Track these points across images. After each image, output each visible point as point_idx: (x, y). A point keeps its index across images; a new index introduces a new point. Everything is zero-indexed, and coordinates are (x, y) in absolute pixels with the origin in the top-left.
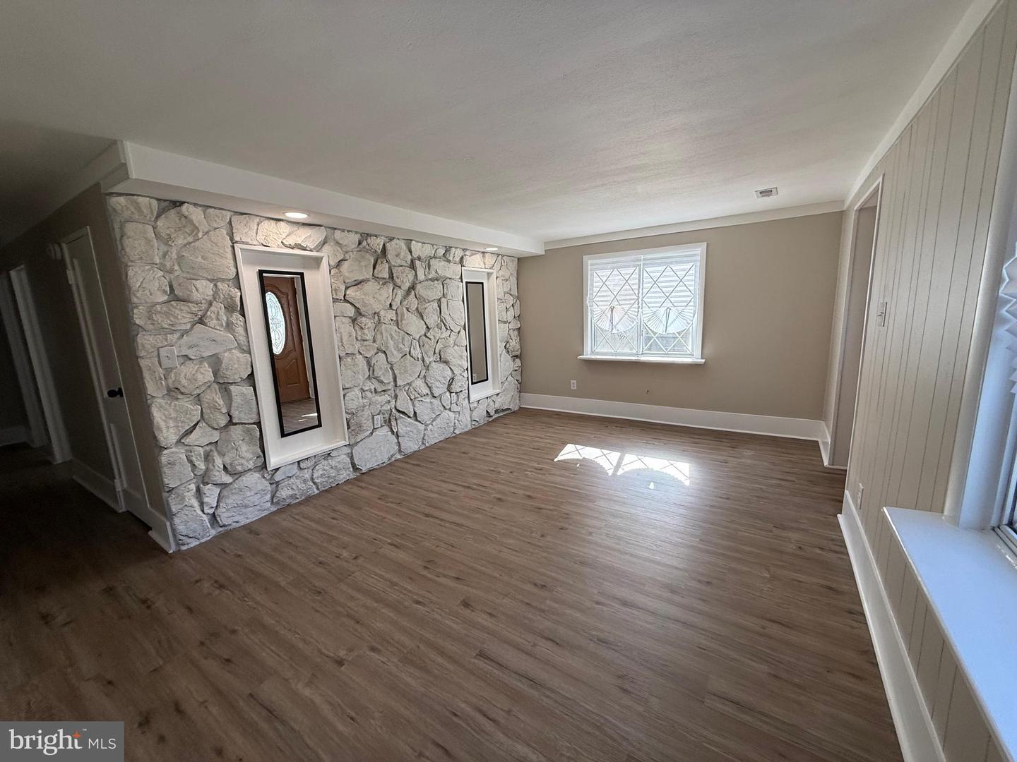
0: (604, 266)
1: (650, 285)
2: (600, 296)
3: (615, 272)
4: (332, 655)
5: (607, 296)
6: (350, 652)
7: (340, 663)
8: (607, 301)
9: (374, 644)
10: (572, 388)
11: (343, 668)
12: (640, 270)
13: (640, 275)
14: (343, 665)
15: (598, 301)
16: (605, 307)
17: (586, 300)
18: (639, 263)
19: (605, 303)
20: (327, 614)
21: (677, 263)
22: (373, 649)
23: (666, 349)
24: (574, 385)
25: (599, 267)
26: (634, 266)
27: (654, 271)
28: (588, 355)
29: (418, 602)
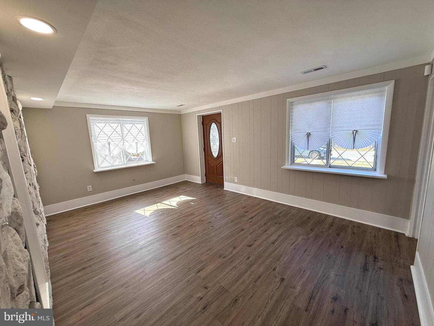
0: (100, 121)
1: (127, 132)
2: (100, 137)
3: (107, 125)
4: (279, 283)
5: (104, 137)
6: (277, 277)
7: (282, 280)
8: (105, 139)
9: (272, 269)
10: (89, 191)
11: (285, 278)
12: (121, 125)
13: (121, 128)
14: (283, 278)
15: (100, 139)
16: (105, 143)
17: (92, 139)
18: (120, 122)
19: (104, 141)
20: (254, 292)
21: (137, 124)
22: (274, 269)
23: (136, 160)
24: (90, 188)
25: (97, 121)
26: (117, 123)
27: (128, 126)
28: (97, 169)
29: (248, 258)
